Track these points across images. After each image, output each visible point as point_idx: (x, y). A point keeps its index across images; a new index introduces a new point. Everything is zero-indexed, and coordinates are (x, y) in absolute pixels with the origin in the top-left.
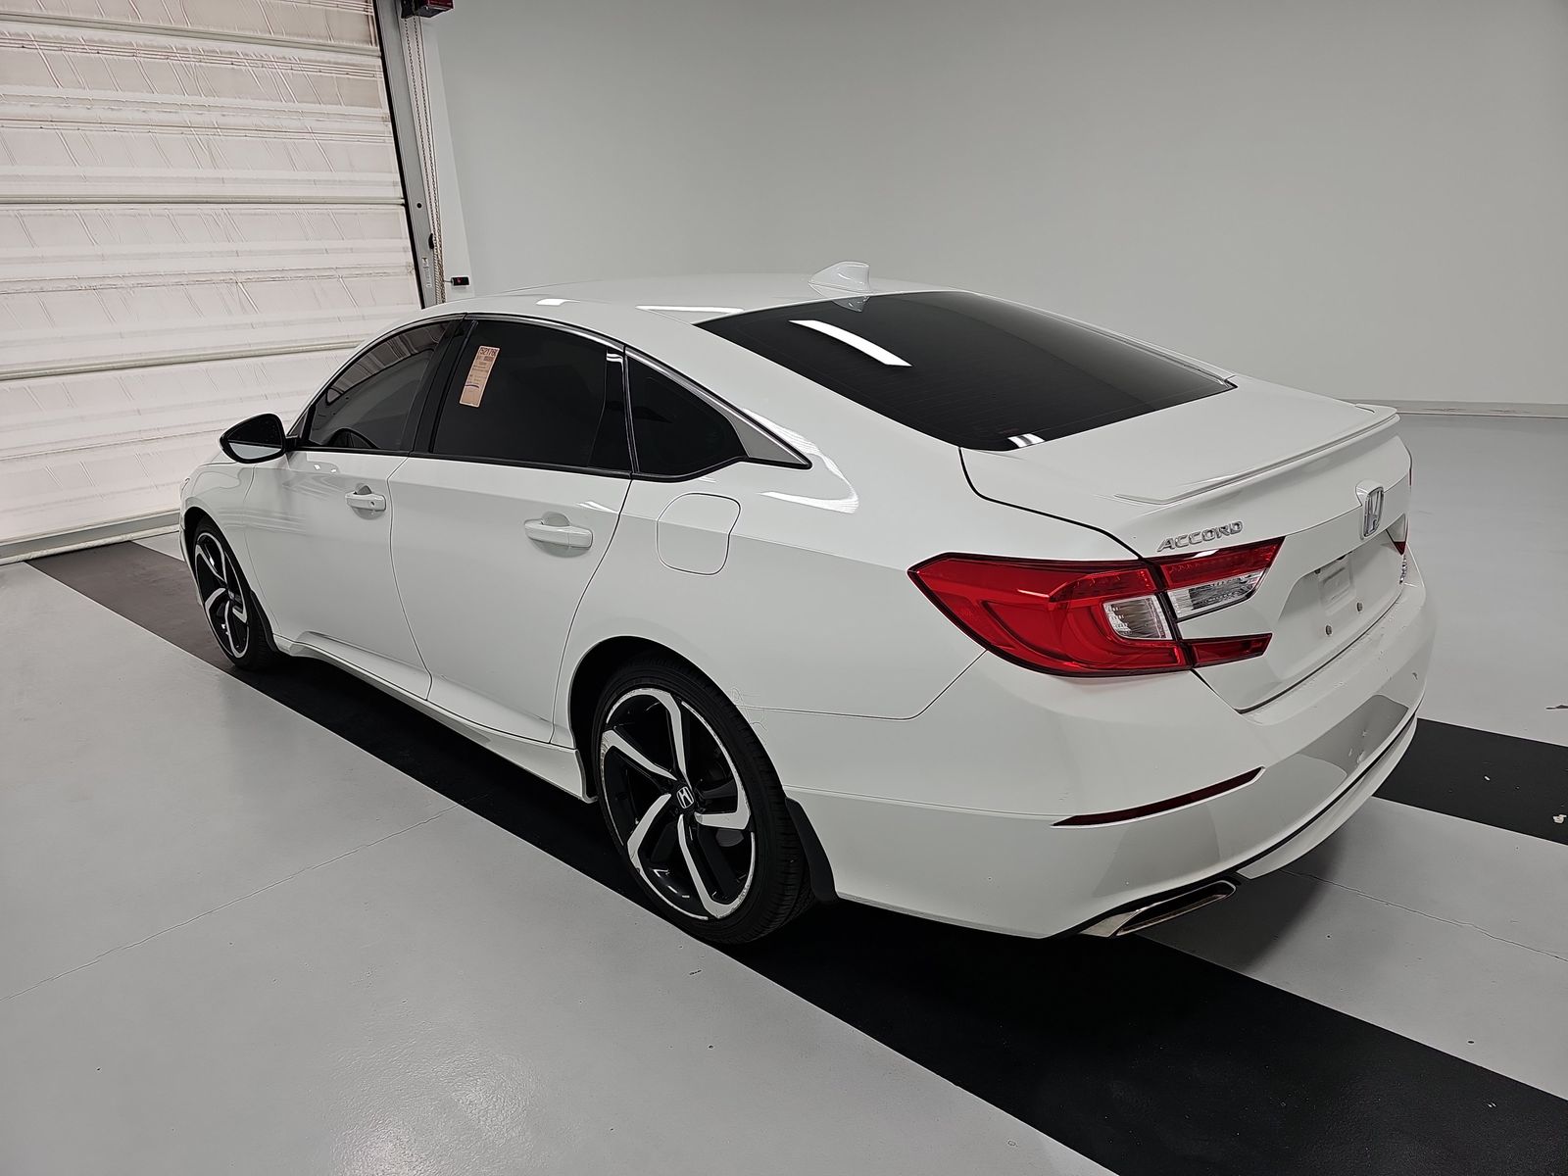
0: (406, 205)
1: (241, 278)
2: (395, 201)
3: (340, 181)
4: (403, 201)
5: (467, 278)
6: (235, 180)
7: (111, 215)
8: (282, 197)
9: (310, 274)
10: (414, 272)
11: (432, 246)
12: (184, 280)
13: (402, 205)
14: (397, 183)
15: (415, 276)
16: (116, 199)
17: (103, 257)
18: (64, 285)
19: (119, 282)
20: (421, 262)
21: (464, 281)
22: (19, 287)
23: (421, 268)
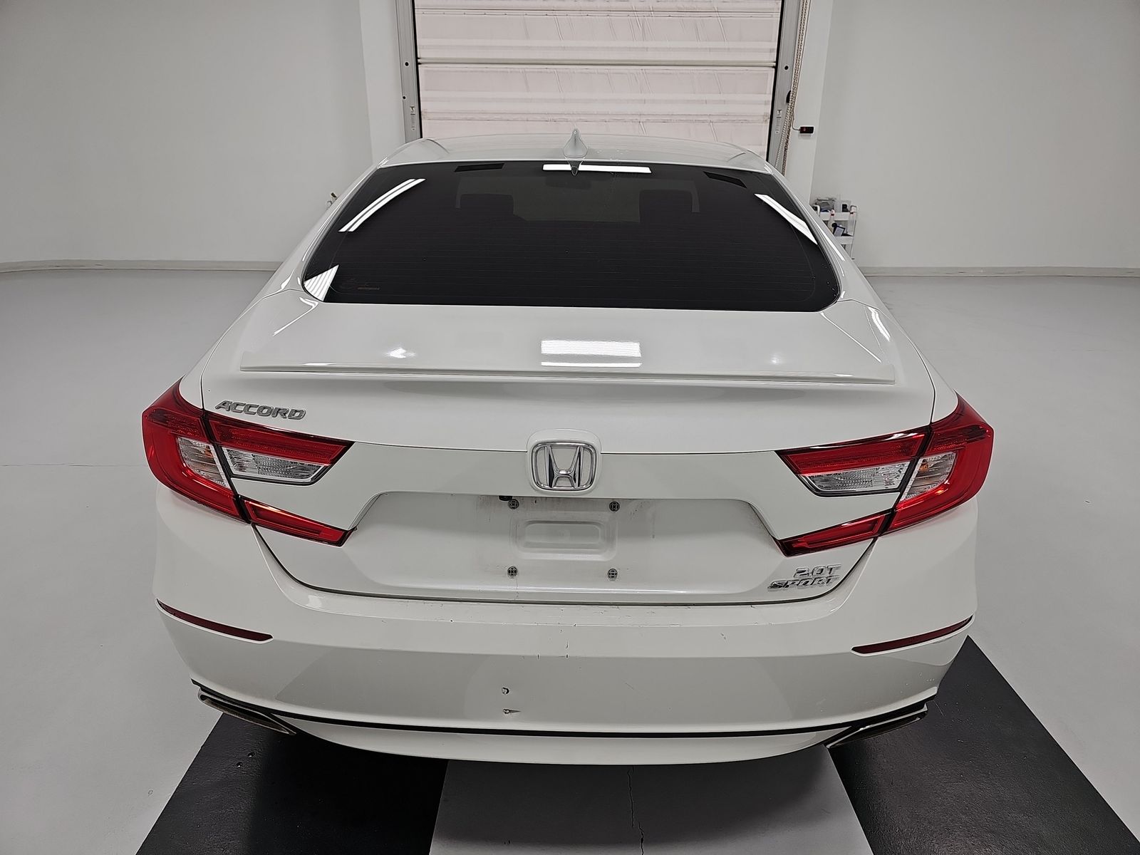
0: (776, 68)
1: (644, 119)
2: (767, 64)
3: (729, 49)
4: (775, 64)
5: (812, 128)
6: (656, 49)
7: (574, 72)
8: (684, 61)
9: (691, 118)
10: (769, 121)
11: (788, 101)
12: (607, 118)
13: (773, 67)
14: (773, 49)
15: (769, 124)
16: (578, 62)
17: (564, 101)
18: (538, 117)
19: (570, 118)
20: (776, 113)
21: (810, 130)
22: (516, 117)
23: (774, 118)
